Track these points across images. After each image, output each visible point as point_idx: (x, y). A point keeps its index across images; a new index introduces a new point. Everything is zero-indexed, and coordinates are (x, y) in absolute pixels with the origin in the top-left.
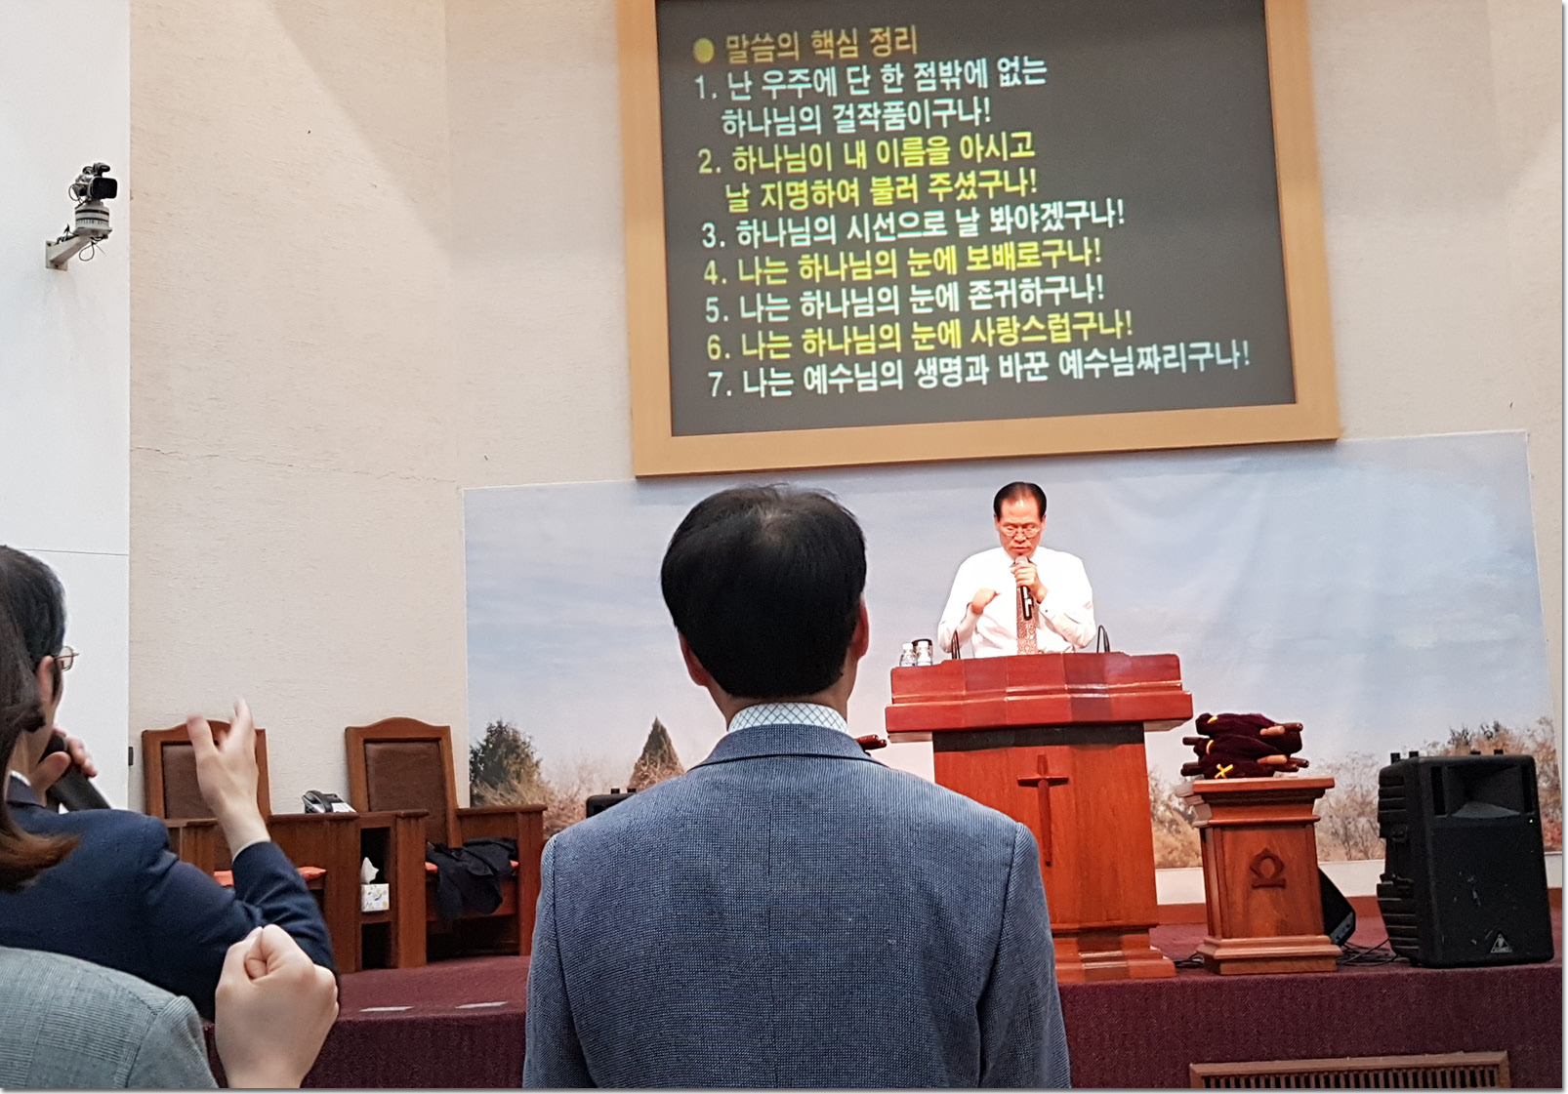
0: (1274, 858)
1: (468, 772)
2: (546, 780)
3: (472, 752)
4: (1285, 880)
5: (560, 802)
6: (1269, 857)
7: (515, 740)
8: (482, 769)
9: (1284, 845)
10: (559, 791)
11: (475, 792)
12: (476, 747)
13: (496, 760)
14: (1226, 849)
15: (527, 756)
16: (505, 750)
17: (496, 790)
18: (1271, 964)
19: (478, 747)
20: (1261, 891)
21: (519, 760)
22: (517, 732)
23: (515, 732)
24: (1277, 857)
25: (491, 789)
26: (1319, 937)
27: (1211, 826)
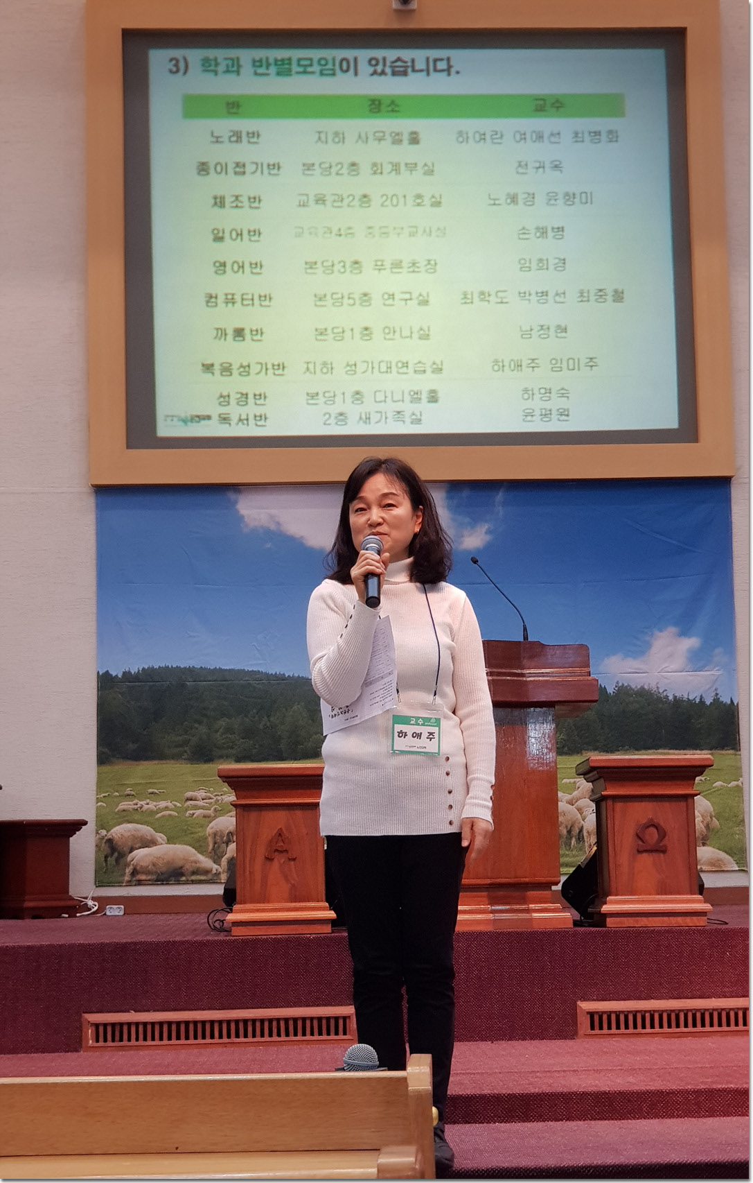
0: (656, 826)
4: (665, 846)
6: (653, 825)
9: (667, 815)
14: (618, 816)
18: (650, 919)
20: (645, 855)
24: (659, 824)
26: (694, 896)
27: (604, 798)
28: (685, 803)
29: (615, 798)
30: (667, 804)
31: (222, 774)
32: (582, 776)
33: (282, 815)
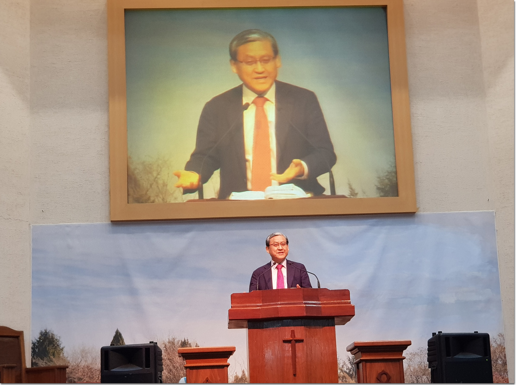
0: (386, 374)
1: (31, 352)
2: (66, 357)
3: (33, 343)
5: (72, 366)
6: (384, 373)
7: (53, 338)
8: (37, 351)
9: (391, 369)
10: (72, 362)
11: (34, 361)
12: (35, 341)
13: (44, 346)
14: (367, 370)
15: (58, 345)
16: (47, 343)
17: (44, 360)
19: (36, 341)
21: (54, 347)
22: (53, 335)
23: (53, 334)
25: (41, 360)
27: (361, 361)
28: (398, 363)
29: (366, 361)
30: (390, 363)
31: (180, 352)
32: (350, 352)
33: (208, 371)
